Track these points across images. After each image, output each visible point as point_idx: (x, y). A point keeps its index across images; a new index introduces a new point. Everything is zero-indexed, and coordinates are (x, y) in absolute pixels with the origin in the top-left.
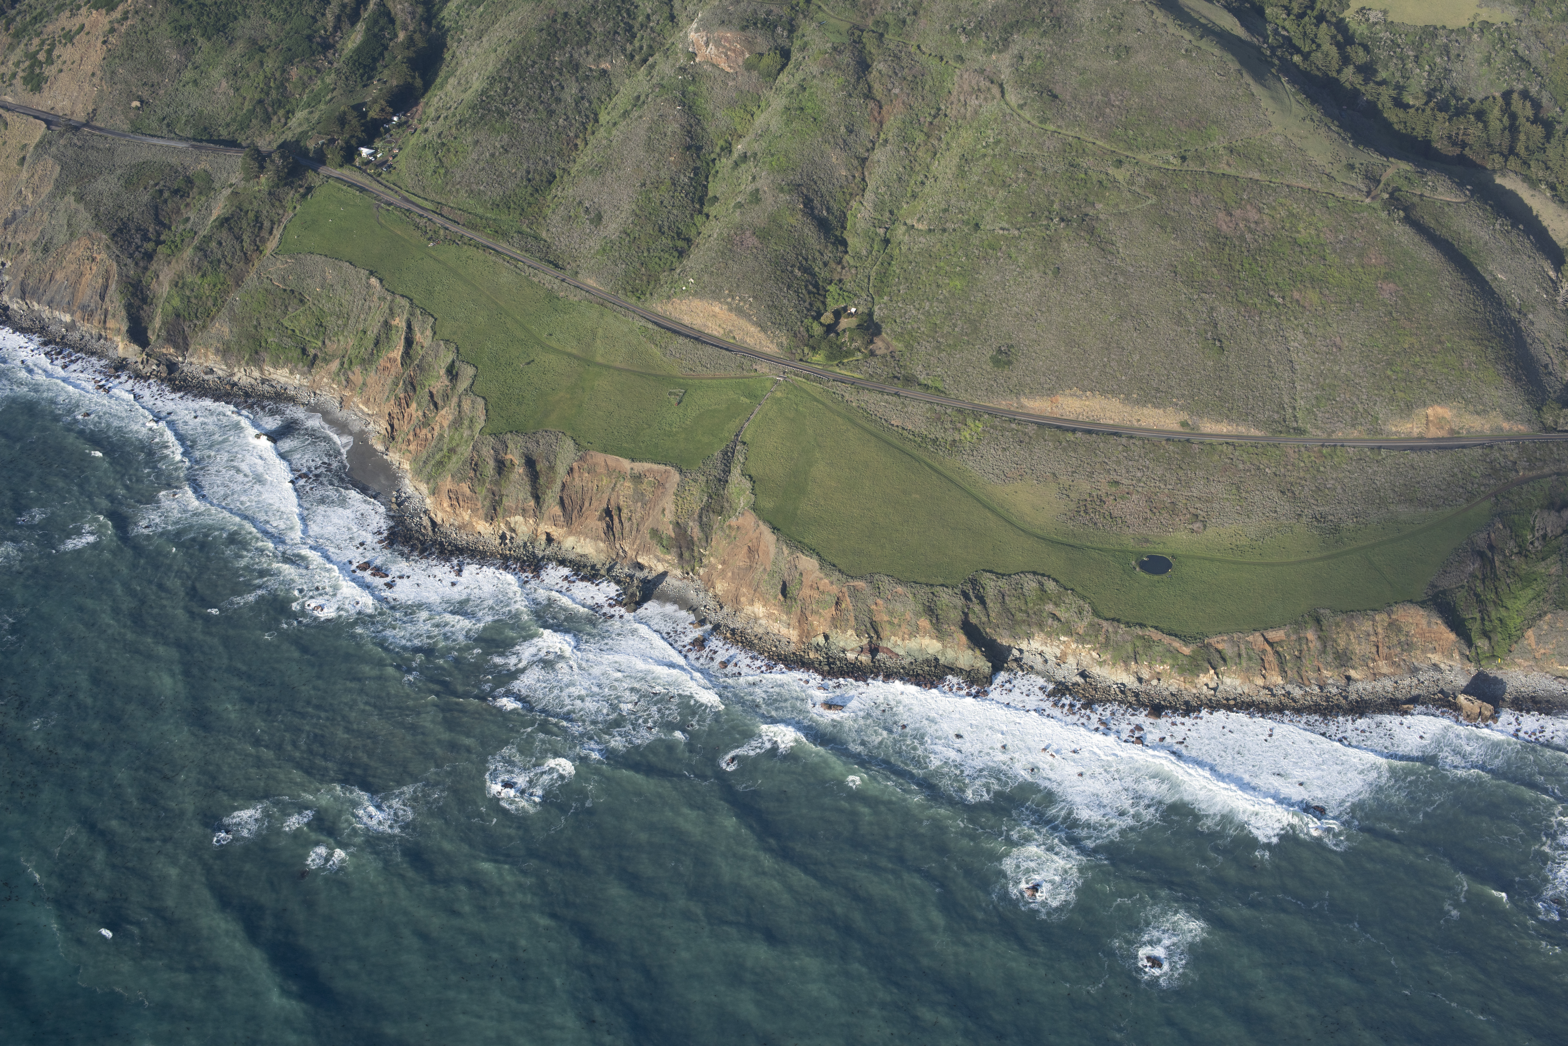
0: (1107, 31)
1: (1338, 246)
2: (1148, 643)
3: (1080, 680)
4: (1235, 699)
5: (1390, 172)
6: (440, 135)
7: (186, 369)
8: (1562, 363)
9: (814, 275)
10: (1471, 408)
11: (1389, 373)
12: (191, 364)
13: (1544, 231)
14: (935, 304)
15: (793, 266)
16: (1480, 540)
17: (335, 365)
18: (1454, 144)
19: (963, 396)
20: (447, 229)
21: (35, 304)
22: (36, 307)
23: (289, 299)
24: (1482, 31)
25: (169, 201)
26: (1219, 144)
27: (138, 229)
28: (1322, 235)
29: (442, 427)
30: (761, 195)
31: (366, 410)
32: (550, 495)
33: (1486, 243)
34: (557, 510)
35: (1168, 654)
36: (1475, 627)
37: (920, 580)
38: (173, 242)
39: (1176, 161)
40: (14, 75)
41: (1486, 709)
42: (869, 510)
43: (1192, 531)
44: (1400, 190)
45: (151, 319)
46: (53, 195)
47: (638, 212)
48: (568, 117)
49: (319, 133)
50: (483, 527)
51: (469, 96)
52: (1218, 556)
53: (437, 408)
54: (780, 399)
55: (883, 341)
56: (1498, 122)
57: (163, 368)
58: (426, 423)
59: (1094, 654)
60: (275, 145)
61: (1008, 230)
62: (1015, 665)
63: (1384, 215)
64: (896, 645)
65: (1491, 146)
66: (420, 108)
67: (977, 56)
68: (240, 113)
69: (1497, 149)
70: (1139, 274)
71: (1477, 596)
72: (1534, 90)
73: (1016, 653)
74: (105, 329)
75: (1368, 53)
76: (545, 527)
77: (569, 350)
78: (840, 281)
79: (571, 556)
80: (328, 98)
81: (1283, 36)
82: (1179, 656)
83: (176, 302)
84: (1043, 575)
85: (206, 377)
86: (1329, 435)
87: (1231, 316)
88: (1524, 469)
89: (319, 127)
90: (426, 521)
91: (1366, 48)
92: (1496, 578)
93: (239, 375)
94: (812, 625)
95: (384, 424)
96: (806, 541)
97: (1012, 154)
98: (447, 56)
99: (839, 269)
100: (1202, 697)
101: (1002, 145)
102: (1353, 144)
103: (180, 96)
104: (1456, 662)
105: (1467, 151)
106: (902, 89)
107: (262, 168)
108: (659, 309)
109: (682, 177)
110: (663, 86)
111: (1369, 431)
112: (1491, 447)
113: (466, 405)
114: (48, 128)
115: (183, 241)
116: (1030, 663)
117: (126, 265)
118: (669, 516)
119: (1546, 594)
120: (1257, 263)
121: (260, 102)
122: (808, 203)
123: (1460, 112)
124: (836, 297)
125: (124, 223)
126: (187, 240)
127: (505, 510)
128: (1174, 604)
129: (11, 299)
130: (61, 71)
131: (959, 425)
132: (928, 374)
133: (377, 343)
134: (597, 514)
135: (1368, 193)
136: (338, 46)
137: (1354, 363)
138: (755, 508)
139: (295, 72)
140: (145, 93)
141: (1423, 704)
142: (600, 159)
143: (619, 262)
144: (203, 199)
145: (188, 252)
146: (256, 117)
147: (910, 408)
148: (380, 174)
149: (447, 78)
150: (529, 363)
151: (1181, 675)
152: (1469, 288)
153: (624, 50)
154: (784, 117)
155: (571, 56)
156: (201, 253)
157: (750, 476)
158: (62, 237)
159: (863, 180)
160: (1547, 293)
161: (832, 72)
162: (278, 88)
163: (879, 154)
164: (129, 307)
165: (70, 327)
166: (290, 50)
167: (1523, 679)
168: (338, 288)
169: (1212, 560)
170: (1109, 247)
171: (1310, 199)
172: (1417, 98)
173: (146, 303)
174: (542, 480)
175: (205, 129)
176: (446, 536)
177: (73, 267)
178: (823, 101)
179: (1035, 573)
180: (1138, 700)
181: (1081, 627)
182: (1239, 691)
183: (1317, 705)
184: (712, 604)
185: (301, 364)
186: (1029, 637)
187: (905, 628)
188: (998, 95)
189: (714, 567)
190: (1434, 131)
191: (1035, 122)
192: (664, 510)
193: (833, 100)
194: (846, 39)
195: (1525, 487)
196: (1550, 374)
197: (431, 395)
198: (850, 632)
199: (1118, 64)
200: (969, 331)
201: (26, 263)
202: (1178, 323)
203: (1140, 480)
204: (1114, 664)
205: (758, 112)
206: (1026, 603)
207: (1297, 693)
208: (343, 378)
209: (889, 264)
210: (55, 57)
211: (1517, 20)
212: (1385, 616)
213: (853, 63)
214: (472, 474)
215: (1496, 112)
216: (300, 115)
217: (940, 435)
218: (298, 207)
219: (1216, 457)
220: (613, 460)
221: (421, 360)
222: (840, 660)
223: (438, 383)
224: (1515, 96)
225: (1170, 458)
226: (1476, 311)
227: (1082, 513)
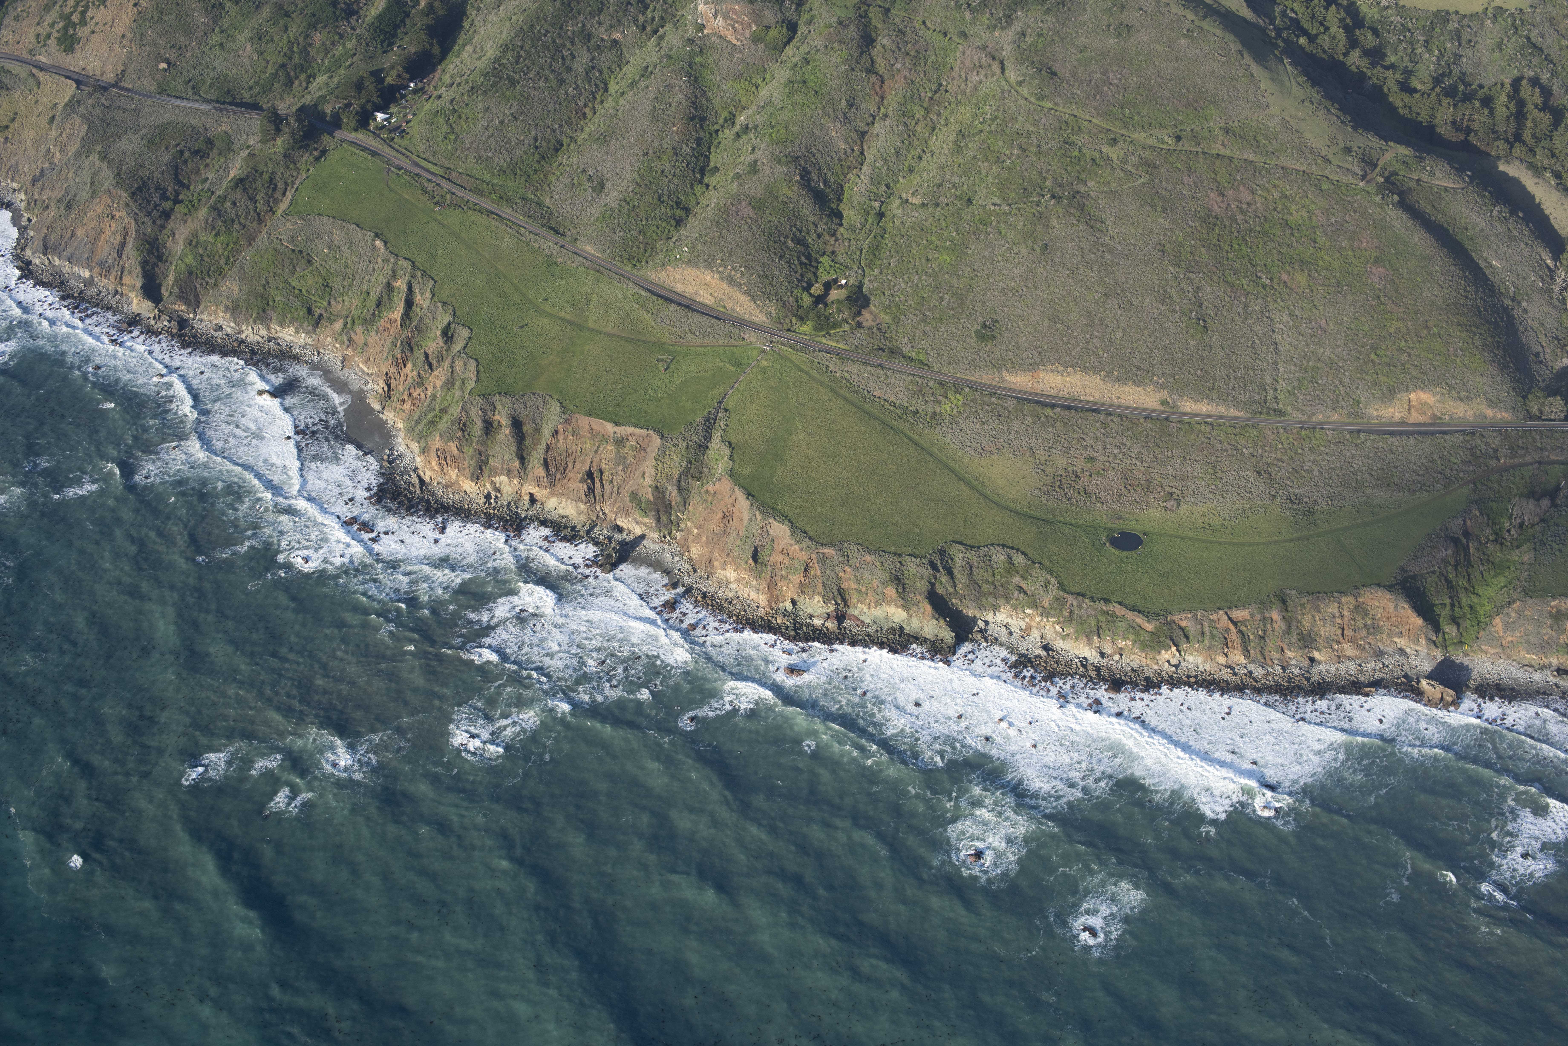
0: (1110, 10)
1: (1329, 228)
2: (1112, 618)
3: (1043, 653)
4: (1196, 677)
5: (1388, 156)
6: (452, 102)
7: (196, 326)
8: (1554, 352)
9: (806, 246)
10: (1454, 394)
11: (1373, 356)
12: (202, 321)
13: (1546, 219)
14: (924, 278)
15: (786, 237)
16: (1455, 526)
17: (338, 325)
18: (1458, 129)
19: (946, 369)
20: (453, 194)
21: (56, 259)
22: (57, 262)
23: (298, 259)
24: (1495, 16)
25: (190, 161)
26: (1215, 124)
27: (158, 188)
28: (1314, 218)
29: (435, 387)
30: (759, 166)
31: (366, 369)
32: (535, 456)
33: (1482, 230)
34: (540, 471)
35: (1131, 630)
36: (1444, 614)
37: (889, 549)
38: (190, 201)
39: (1170, 141)
40: (49, 36)
41: (1448, 694)
42: (844, 479)
43: (1166, 509)
44: (1397, 174)
45: (165, 276)
46: (79, 154)
47: (639, 180)
48: (578, 86)
49: (337, 97)
50: (469, 486)
51: (482, 64)
52: (1190, 534)
53: (432, 369)
54: (765, 368)
55: (871, 313)
56: (1504, 109)
57: (174, 324)
58: (420, 382)
59: (1058, 628)
60: (294, 109)
61: (999, 205)
62: (979, 636)
63: (1378, 199)
64: (862, 612)
65: (1497, 132)
66: (437, 74)
67: (980, 33)
68: (263, 77)
69: (1502, 135)
70: (1127, 252)
71: (1448, 582)
72: (1545, 77)
73: (981, 624)
74: (122, 285)
75: (1378, 37)
76: (530, 488)
77: (563, 314)
78: (833, 253)
79: (553, 517)
80: (348, 63)
81: (1291, 18)
82: (1142, 631)
83: (189, 260)
84: (1012, 548)
85: (215, 334)
86: (1309, 417)
87: (1217, 297)
88: (1505, 456)
89: (337, 92)
90: (415, 480)
91: (1375, 32)
92: (1469, 564)
93: (246, 333)
94: (780, 590)
95: (382, 384)
96: (779, 508)
97: (1008, 131)
98: (466, 24)
99: (832, 241)
100: (1164, 673)
101: (999, 121)
102: (1352, 127)
103: (206, 59)
104: (1423, 647)
105: (1471, 137)
106: (904, 64)
107: (278, 130)
108: (654, 277)
109: (684, 147)
110: (670, 57)
111: (1350, 415)
112: (1473, 433)
113: (459, 366)
114: (78, 88)
115: (200, 200)
116: (995, 635)
117: (143, 223)
118: (649, 480)
119: (1517, 582)
120: (1246, 244)
121: (283, 66)
122: (805, 175)
123: (1468, 97)
124: (828, 268)
125: (144, 182)
126: (204, 200)
127: (491, 470)
128: (1140, 580)
129: (34, 253)
130: (93, 32)
131: (940, 398)
132: (912, 347)
133: (379, 304)
134: (579, 476)
135: (1364, 177)
136: (362, 12)
137: (1338, 346)
138: (732, 474)
139: (318, 37)
140: (173, 56)
141: (1385, 687)
142: (606, 128)
143: (617, 230)
144: (222, 160)
145: (203, 212)
146: (279, 81)
147: (893, 380)
148: (393, 139)
149: (464, 46)
150: (522, 327)
151: (1143, 651)
152: (1461, 274)
153: (636, 21)
154: (787, 90)
155: (584, 26)
156: (216, 213)
157: (729, 443)
158: (84, 194)
159: (862, 153)
160: (1543, 281)
161: (836, 46)
162: (301, 53)
163: (878, 129)
164: (144, 264)
165: (89, 282)
166: (314, 15)
167: (1489, 666)
168: (345, 249)
169: (1183, 538)
170: (1099, 225)
171: (1304, 181)
172: (1423, 83)
173: (161, 261)
174: (528, 442)
175: (229, 91)
176: (433, 494)
177: (93, 224)
178: (825, 75)
179: (1004, 546)
180: (1099, 675)
181: (1046, 600)
182: (1201, 669)
183: (1278, 685)
184: (686, 567)
185: (306, 323)
186: (995, 609)
187: (872, 597)
188: (998, 72)
189: (690, 531)
190: (1439, 116)
191: (1032, 99)
192: (644, 474)
193: (835, 74)
194: (851, 13)
195: (1505, 474)
196: (1541, 362)
197: (427, 356)
198: (818, 598)
199: (1118, 43)
200: (955, 305)
201: (50, 218)
202: (1163, 302)
203: (1116, 457)
204: (1077, 638)
205: (763, 85)
206: (994, 575)
207: (1259, 672)
208: (345, 338)
209: (882, 237)
210: (88, 19)
211: (1531, 6)
212: (1351, 599)
213: (857, 37)
214: (460, 434)
215: (1503, 98)
216: (321, 79)
217: (921, 407)
218: (311, 169)
219: (1194, 436)
220: (597, 423)
221: (419, 322)
222: (807, 625)
223: (434, 344)
224: (1524, 83)
225: (1147, 436)
226: (1467, 297)
227: (1057, 488)
